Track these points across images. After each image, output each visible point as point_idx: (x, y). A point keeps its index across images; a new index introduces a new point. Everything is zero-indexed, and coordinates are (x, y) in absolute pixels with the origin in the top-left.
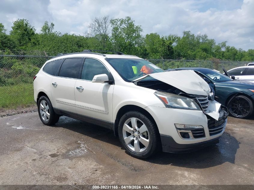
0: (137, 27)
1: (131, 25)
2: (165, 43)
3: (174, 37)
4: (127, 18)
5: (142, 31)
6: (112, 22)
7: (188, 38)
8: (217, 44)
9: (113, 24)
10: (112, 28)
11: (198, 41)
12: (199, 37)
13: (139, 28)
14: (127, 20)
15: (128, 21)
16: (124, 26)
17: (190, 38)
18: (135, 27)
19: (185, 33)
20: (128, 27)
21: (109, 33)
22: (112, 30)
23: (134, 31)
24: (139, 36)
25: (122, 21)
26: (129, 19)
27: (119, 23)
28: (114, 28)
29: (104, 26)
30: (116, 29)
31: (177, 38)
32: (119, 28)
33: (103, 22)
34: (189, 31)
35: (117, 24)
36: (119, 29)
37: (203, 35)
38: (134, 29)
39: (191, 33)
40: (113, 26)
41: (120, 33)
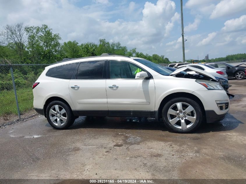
0: (55, 35)
1: (48, 33)
2: (88, 50)
3: (92, 45)
4: (43, 26)
5: (60, 39)
6: (27, 29)
7: (104, 45)
8: (128, 51)
9: (28, 32)
10: (28, 36)
11: (113, 48)
12: (113, 45)
13: (57, 36)
14: (43, 27)
15: (45, 29)
16: (41, 34)
17: (106, 45)
18: (53, 35)
19: (101, 41)
20: (45, 35)
21: (25, 41)
22: (28, 39)
23: (52, 39)
24: (57, 44)
25: (38, 30)
26: (46, 27)
27: (35, 31)
28: (30, 36)
29: (18, 33)
30: (32, 37)
31: (95, 45)
32: (35, 35)
33: (16, 30)
34: (104, 39)
35: (32, 32)
36: (36, 37)
37: (117, 43)
38: (52, 37)
39: (107, 41)
40: (28, 34)
41: (38, 41)
